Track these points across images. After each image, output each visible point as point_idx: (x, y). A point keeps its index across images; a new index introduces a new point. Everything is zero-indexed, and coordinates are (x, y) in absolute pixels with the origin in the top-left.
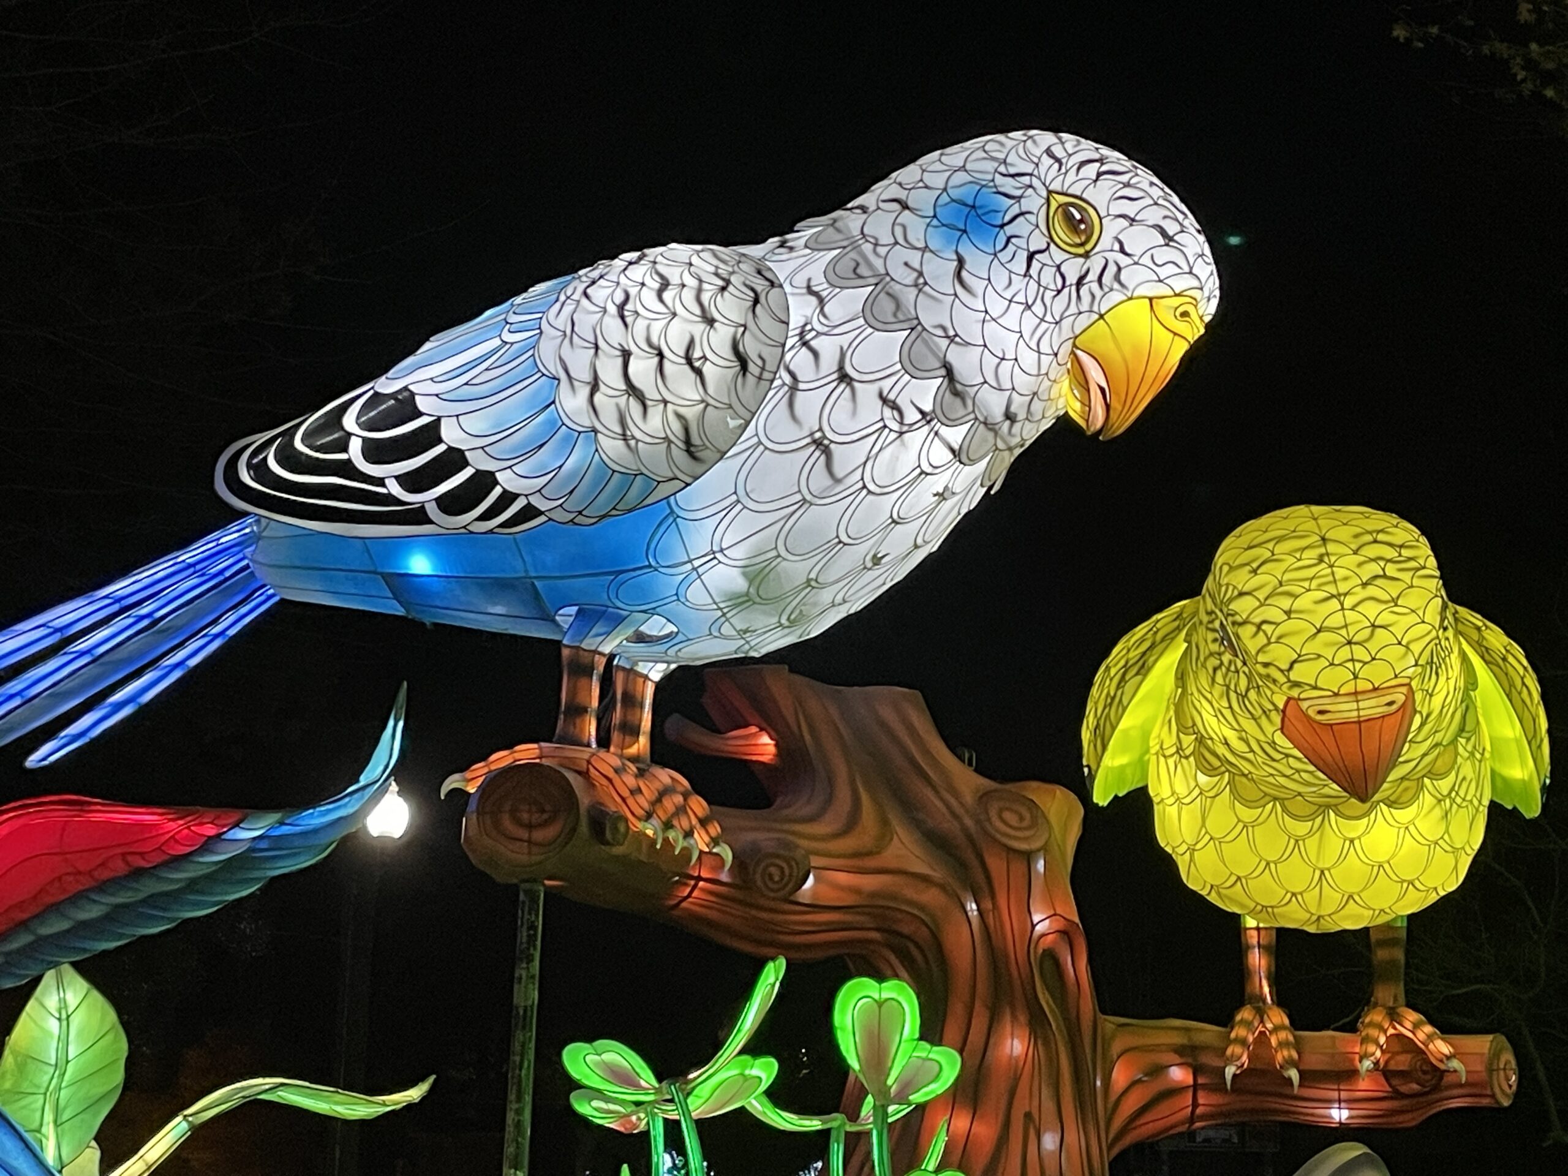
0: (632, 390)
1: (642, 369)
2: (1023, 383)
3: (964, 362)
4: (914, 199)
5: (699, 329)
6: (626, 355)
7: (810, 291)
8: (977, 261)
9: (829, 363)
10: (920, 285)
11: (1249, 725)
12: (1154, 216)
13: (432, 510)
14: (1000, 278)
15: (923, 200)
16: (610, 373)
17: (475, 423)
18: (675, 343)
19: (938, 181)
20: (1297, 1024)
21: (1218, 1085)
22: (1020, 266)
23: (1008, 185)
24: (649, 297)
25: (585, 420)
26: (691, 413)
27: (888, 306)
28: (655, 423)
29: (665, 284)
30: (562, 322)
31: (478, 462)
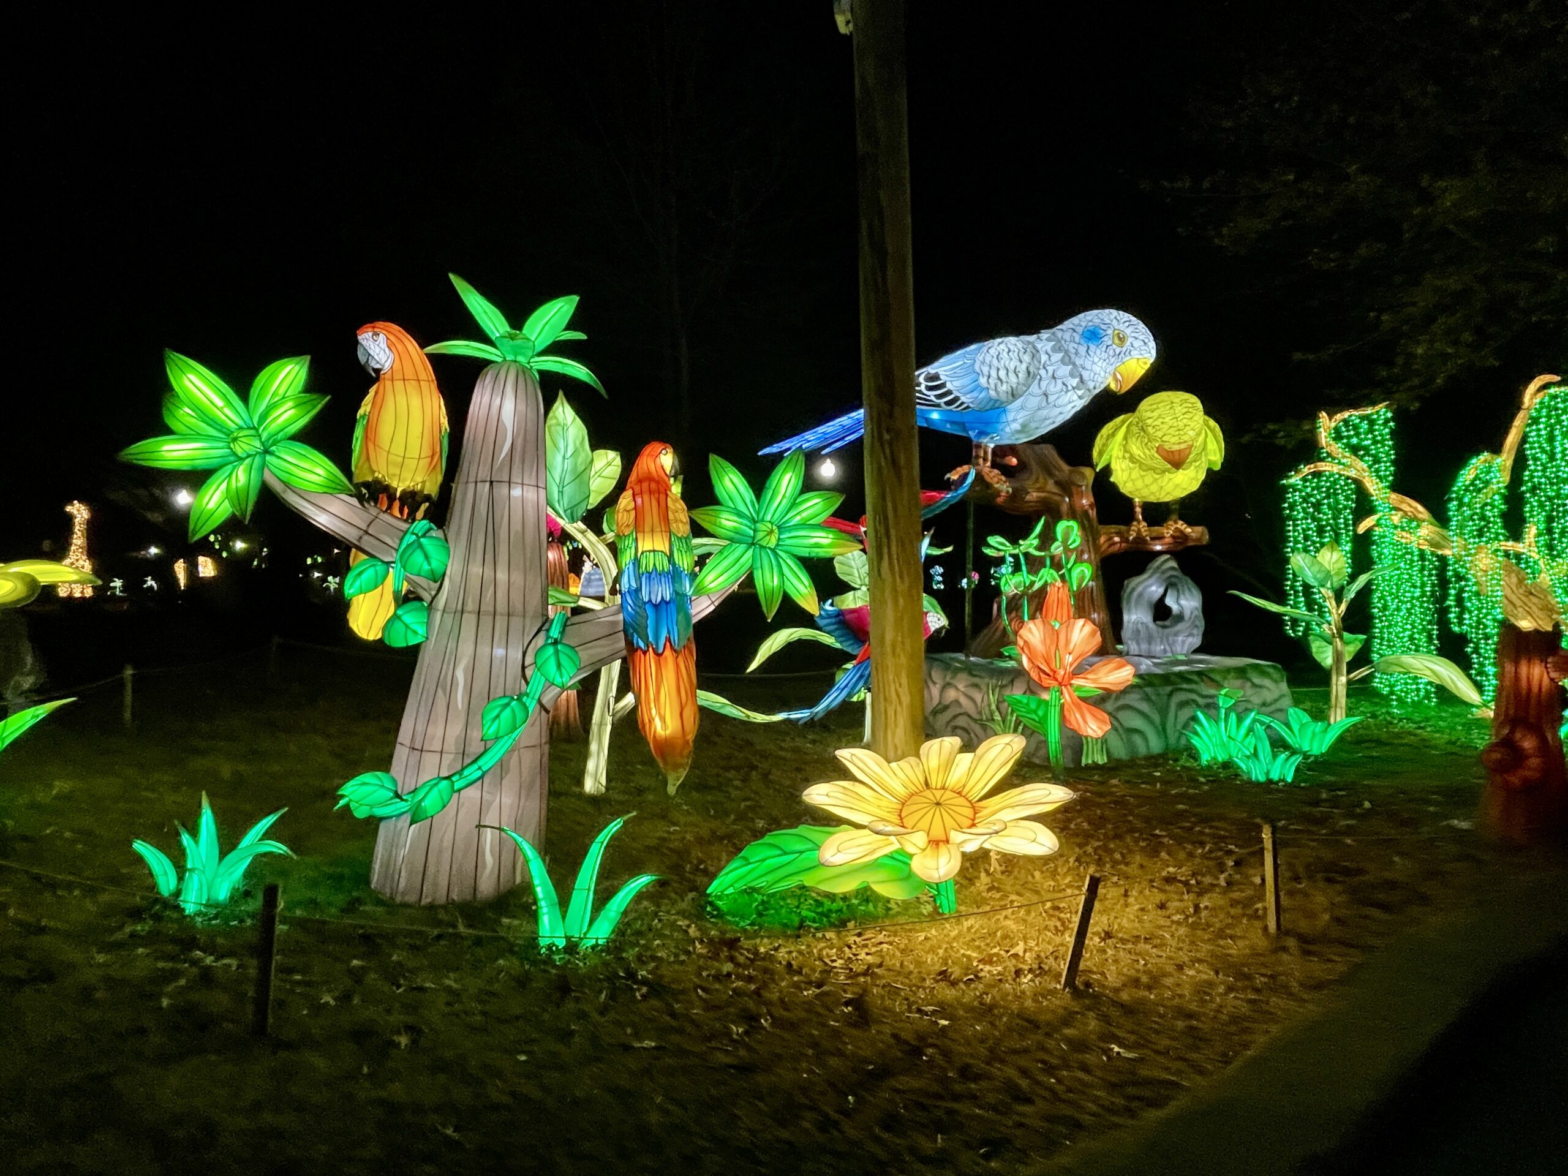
0: (999, 379)
1: (1002, 373)
2: (1100, 380)
3: (1086, 375)
4: (1077, 329)
5: (1018, 363)
6: (998, 369)
7: (1047, 353)
8: (1093, 347)
9: (1050, 373)
10: (1076, 354)
11: (1147, 452)
12: (1142, 337)
13: (943, 405)
14: (1098, 352)
15: (1080, 330)
16: (994, 373)
17: (957, 383)
18: (1012, 367)
19: (1084, 324)
20: (1149, 526)
21: (1127, 540)
22: (1104, 349)
23: (1103, 327)
24: (1005, 354)
25: (986, 385)
26: (1014, 386)
27: (1067, 358)
28: (1005, 387)
29: (1009, 351)
30: (981, 358)
31: (956, 394)
